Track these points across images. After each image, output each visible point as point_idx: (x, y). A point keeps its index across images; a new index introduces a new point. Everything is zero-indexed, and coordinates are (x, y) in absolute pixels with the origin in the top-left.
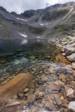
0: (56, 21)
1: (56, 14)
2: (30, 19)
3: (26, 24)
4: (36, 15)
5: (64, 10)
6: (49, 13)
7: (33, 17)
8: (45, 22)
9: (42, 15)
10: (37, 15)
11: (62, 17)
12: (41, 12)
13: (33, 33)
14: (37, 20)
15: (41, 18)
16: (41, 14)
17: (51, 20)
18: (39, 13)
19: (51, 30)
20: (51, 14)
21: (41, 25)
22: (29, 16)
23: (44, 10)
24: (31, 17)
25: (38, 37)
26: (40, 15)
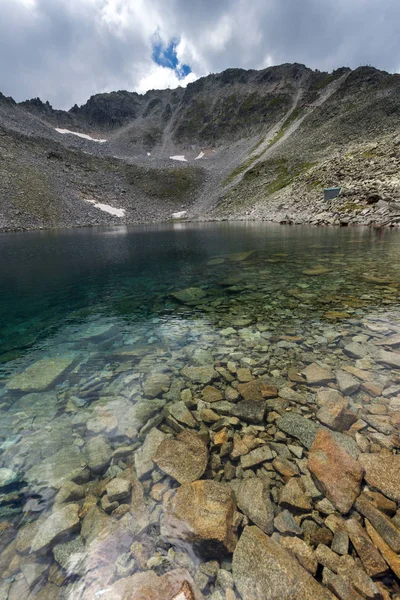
0: (239, 142)
1: (236, 112)
2: (121, 132)
3: (109, 159)
4: (145, 115)
5: (270, 96)
6: (203, 106)
7: (131, 125)
8: (193, 147)
9: (174, 114)
10: (150, 117)
11: (266, 126)
12: (165, 101)
13: (152, 195)
14: (151, 140)
15: (168, 128)
16: (169, 111)
17: (216, 137)
18: (157, 108)
19: (229, 180)
20: (215, 110)
21: (178, 162)
22: (114, 118)
23: (181, 96)
24: (121, 125)
25: (177, 215)
26: (166, 118)
